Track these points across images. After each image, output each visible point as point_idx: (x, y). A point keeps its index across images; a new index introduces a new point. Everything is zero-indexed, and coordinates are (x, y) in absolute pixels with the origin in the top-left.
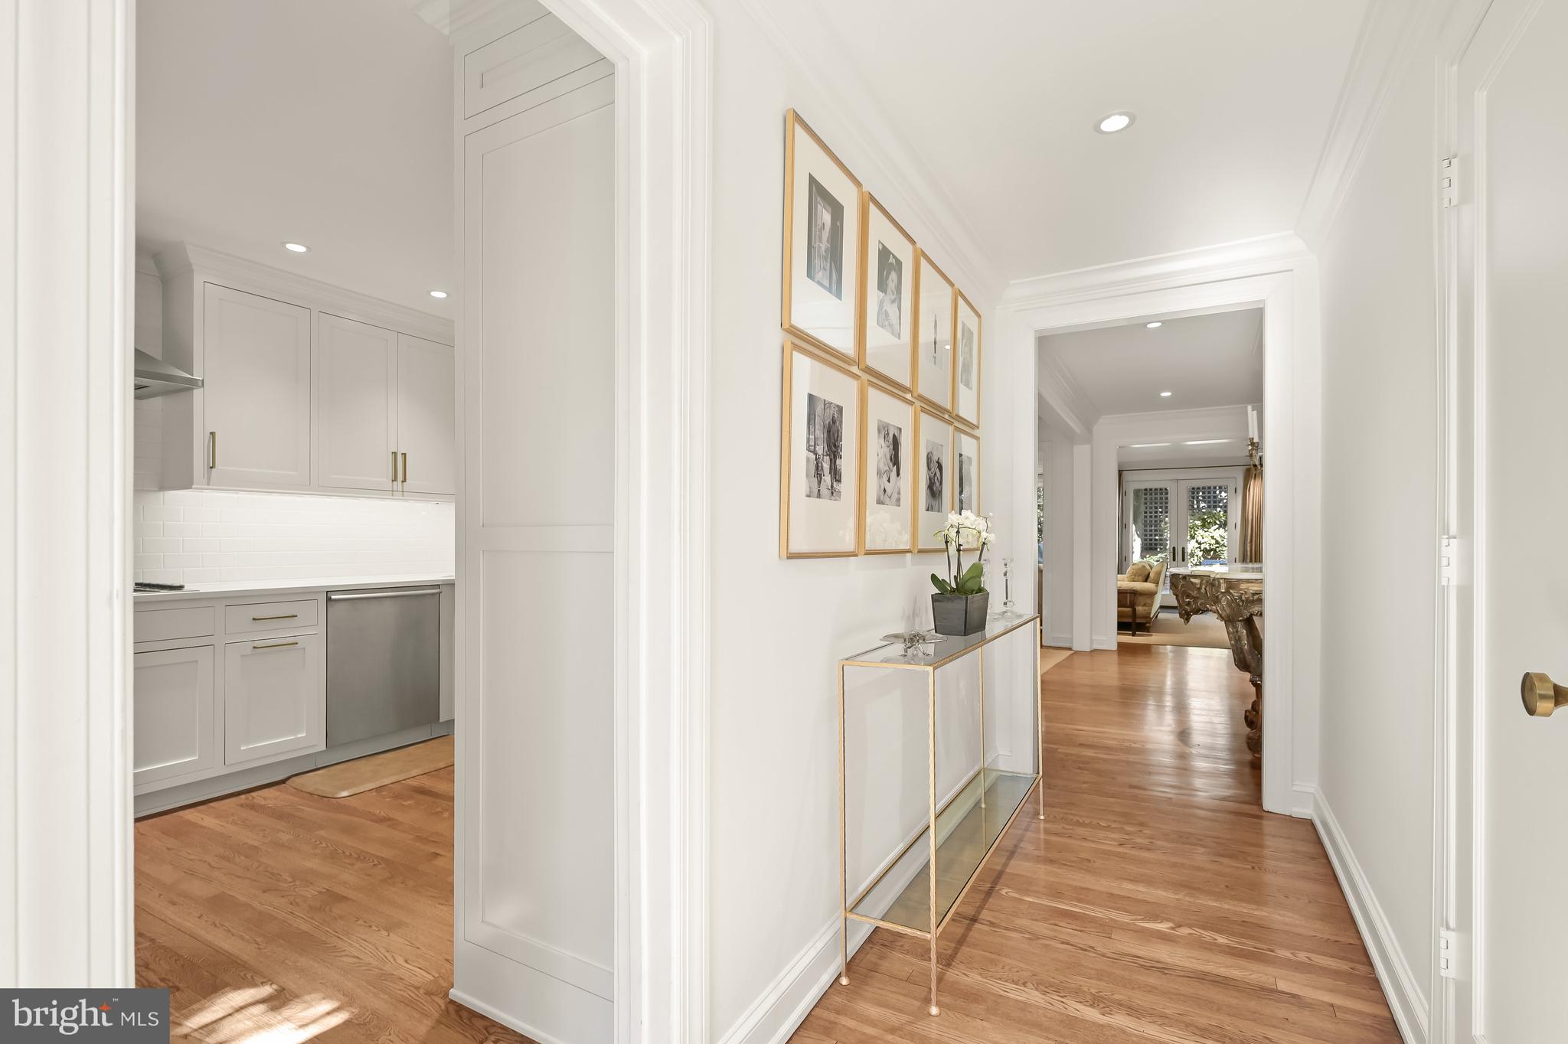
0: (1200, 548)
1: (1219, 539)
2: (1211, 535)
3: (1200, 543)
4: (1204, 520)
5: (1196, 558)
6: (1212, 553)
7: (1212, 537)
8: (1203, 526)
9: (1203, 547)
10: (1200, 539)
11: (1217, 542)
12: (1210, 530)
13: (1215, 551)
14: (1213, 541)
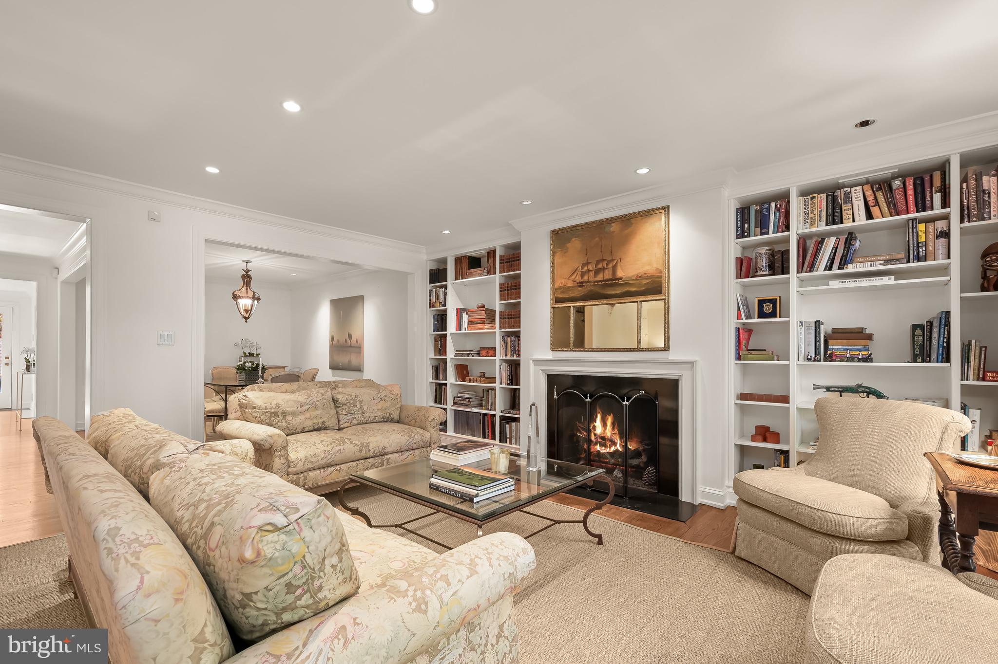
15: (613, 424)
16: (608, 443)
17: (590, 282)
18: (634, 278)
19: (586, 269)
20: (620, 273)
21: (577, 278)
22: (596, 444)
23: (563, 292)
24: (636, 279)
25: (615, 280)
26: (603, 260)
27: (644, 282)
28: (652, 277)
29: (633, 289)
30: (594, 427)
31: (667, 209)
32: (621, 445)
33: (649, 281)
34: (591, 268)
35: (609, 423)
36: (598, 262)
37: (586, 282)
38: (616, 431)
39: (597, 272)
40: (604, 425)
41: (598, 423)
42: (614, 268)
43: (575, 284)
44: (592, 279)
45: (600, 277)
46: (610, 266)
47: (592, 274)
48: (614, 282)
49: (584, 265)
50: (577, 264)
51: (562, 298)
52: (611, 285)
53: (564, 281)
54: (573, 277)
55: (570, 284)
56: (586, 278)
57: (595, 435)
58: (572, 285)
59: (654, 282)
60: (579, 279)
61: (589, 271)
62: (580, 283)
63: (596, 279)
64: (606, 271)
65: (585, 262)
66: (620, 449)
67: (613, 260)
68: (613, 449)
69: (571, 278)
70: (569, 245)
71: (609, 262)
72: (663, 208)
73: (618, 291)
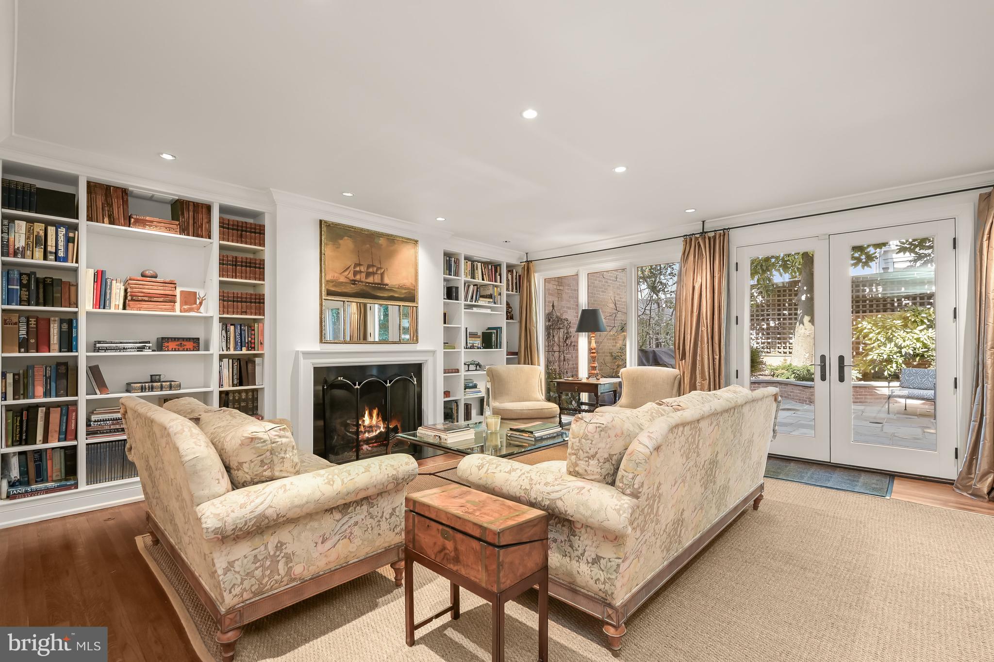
0: (900, 352)
1: (928, 342)
2: (916, 336)
3: (900, 348)
4: (905, 319)
5: (894, 365)
6: (918, 359)
7: (918, 340)
8: (905, 326)
9: (904, 351)
10: (900, 342)
11: (925, 346)
12: (915, 331)
13: (922, 356)
14: (919, 345)
15: (378, 415)
16: (374, 429)
17: (362, 282)
18: (397, 287)
19: (358, 269)
20: (386, 280)
21: (350, 275)
22: (365, 432)
23: (335, 286)
24: (398, 288)
25: (384, 285)
26: (373, 266)
27: (404, 291)
28: (408, 289)
29: (396, 295)
30: (364, 421)
31: (416, 242)
32: (383, 428)
33: (406, 291)
34: (362, 270)
35: (375, 415)
36: (369, 267)
37: (359, 281)
38: (380, 419)
39: (368, 275)
40: (371, 416)
41: (367, 418)
42: (382, 275)
43: (347, 281)
44: (363, 279)
45: (370, 280)
46: (379, 272)
47: (364, 275)
48: (381, 286)
49: (356, 265)
50: (350, 261)
51: (334, 291)
52: (380, 289)
53: (336, 275)
54: (346, 273)
55: (342, 279)
56: (358, 277)
57: (364, 426)
58: (344, 281)
59: (410, 293)
60: (351, 276)
61: (360, 272)
62: (353, 280)
63: (367, 281)
64: (376, 276)
65: (358, 263)
66: (383, 430)
67: (381, 268)
68: (378, 432)
69: (343, 274)
70: (341, 242)
71: (378, 269)
72: (414, 240)
73: (385, 294)
